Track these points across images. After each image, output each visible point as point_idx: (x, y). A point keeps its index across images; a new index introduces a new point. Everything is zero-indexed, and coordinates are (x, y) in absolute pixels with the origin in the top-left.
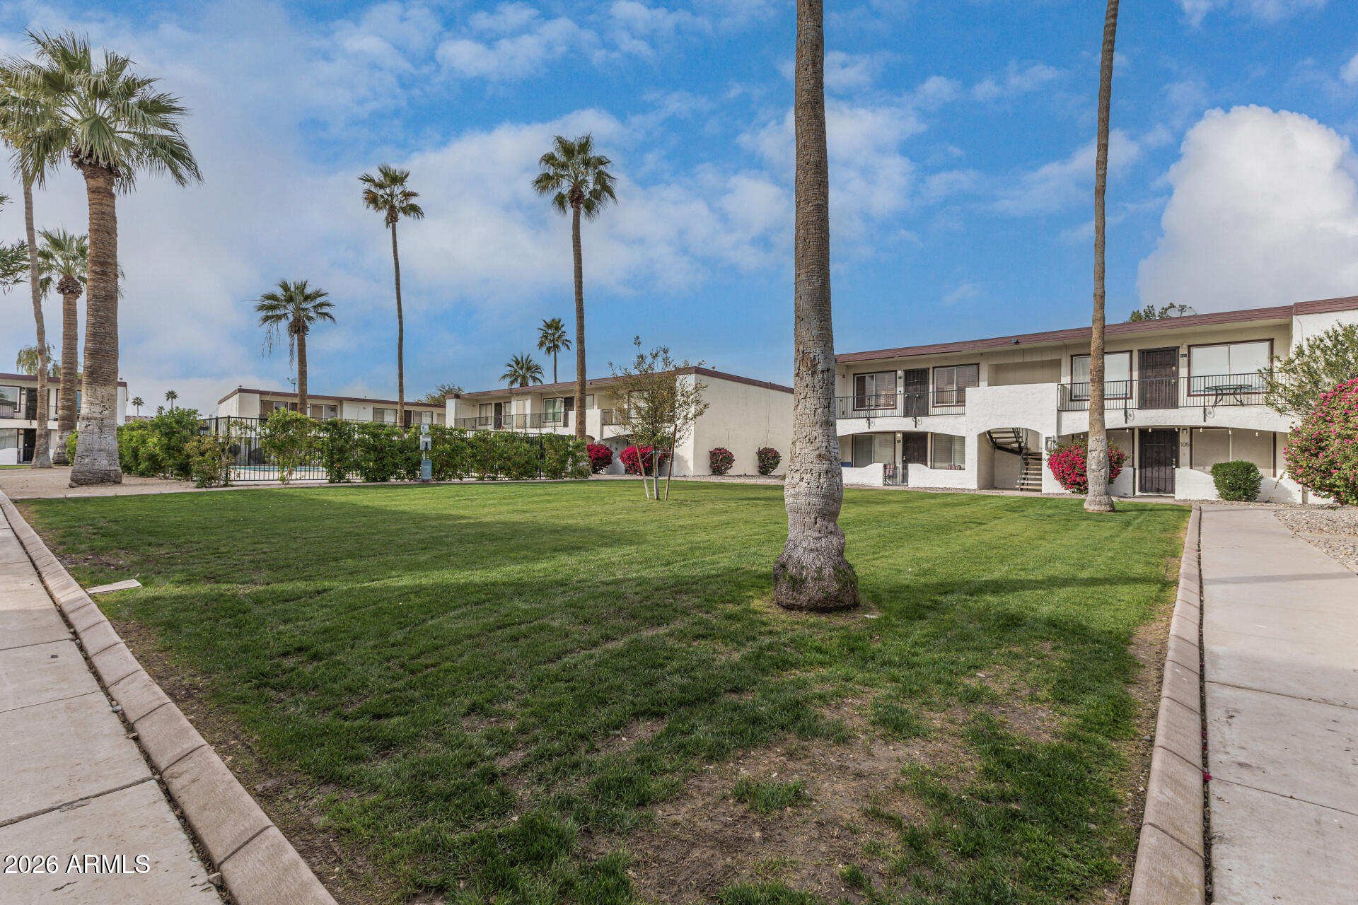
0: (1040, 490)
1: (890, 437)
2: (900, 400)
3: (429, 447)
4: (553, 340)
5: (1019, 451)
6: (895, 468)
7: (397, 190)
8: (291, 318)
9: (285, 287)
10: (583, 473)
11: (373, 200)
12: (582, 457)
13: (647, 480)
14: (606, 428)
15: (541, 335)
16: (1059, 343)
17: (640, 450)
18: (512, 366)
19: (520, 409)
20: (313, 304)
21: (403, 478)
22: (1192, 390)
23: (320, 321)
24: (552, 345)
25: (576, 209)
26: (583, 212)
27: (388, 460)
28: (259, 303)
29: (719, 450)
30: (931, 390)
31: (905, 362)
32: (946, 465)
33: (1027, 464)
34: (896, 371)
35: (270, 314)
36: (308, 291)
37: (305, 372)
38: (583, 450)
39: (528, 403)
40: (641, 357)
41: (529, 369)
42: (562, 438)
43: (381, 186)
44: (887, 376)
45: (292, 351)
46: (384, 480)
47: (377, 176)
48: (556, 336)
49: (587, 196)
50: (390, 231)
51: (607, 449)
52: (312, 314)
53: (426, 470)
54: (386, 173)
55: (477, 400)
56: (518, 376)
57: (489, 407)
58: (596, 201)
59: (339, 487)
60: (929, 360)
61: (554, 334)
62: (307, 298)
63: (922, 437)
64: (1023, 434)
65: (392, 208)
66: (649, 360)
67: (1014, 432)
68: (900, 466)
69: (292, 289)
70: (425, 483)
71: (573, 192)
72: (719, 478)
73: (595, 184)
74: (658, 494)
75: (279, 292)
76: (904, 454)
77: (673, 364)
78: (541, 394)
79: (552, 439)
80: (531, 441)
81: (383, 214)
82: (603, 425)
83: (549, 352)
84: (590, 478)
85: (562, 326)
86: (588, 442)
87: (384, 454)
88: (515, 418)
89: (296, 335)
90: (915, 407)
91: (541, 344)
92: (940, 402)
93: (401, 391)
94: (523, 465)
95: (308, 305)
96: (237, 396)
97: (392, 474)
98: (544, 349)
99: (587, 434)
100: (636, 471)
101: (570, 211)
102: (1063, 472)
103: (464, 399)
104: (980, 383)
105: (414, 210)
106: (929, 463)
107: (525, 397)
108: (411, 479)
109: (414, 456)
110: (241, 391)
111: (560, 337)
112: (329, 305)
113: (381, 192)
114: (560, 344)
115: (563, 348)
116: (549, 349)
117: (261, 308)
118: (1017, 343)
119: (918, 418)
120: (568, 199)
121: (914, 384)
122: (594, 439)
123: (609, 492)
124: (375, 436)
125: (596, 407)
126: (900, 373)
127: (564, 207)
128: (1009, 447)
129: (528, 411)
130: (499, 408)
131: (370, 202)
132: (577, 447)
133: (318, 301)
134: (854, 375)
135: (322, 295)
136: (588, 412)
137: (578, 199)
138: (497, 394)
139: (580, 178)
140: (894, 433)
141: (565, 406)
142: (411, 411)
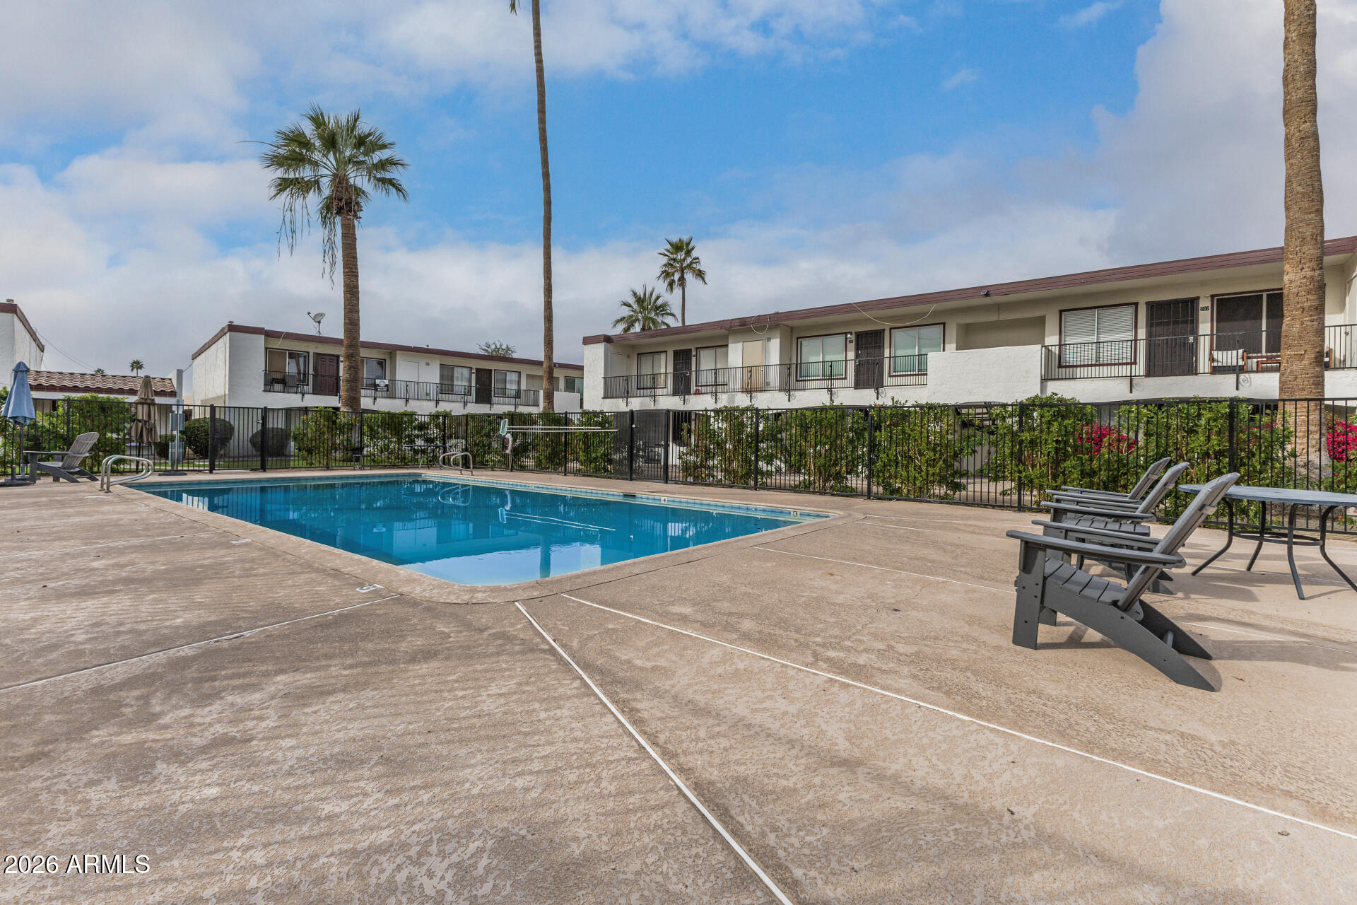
4: (682, 270)
9: (319, 120)
18: (631, 306)
20: (367, 161)
23: (379, 196)
35: (290, 174)
39: (775, 344)
48: (686, 263)
55: (634, 347)
57: (663, 356)
61: (683, 261)
69: (333, 125)
89: (337, 220)
96: (226, 338)
107: (764, 334)
110: (232, 328)
111: (690, 264)
112: (395, 164)
141: (857, 349)
142: (490, 371)
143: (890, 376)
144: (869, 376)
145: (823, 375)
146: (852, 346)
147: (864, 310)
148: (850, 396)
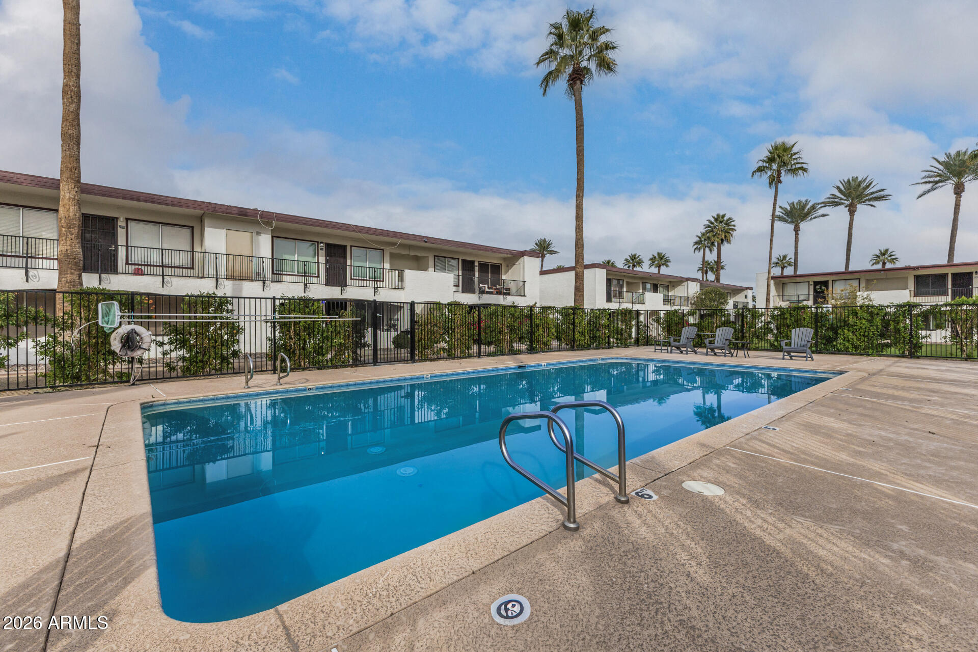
143: (351, 279)
144: (336, 277)
145: (298, 272)
146: (322, 253)
147: (360, 232)
148: (321, 291)
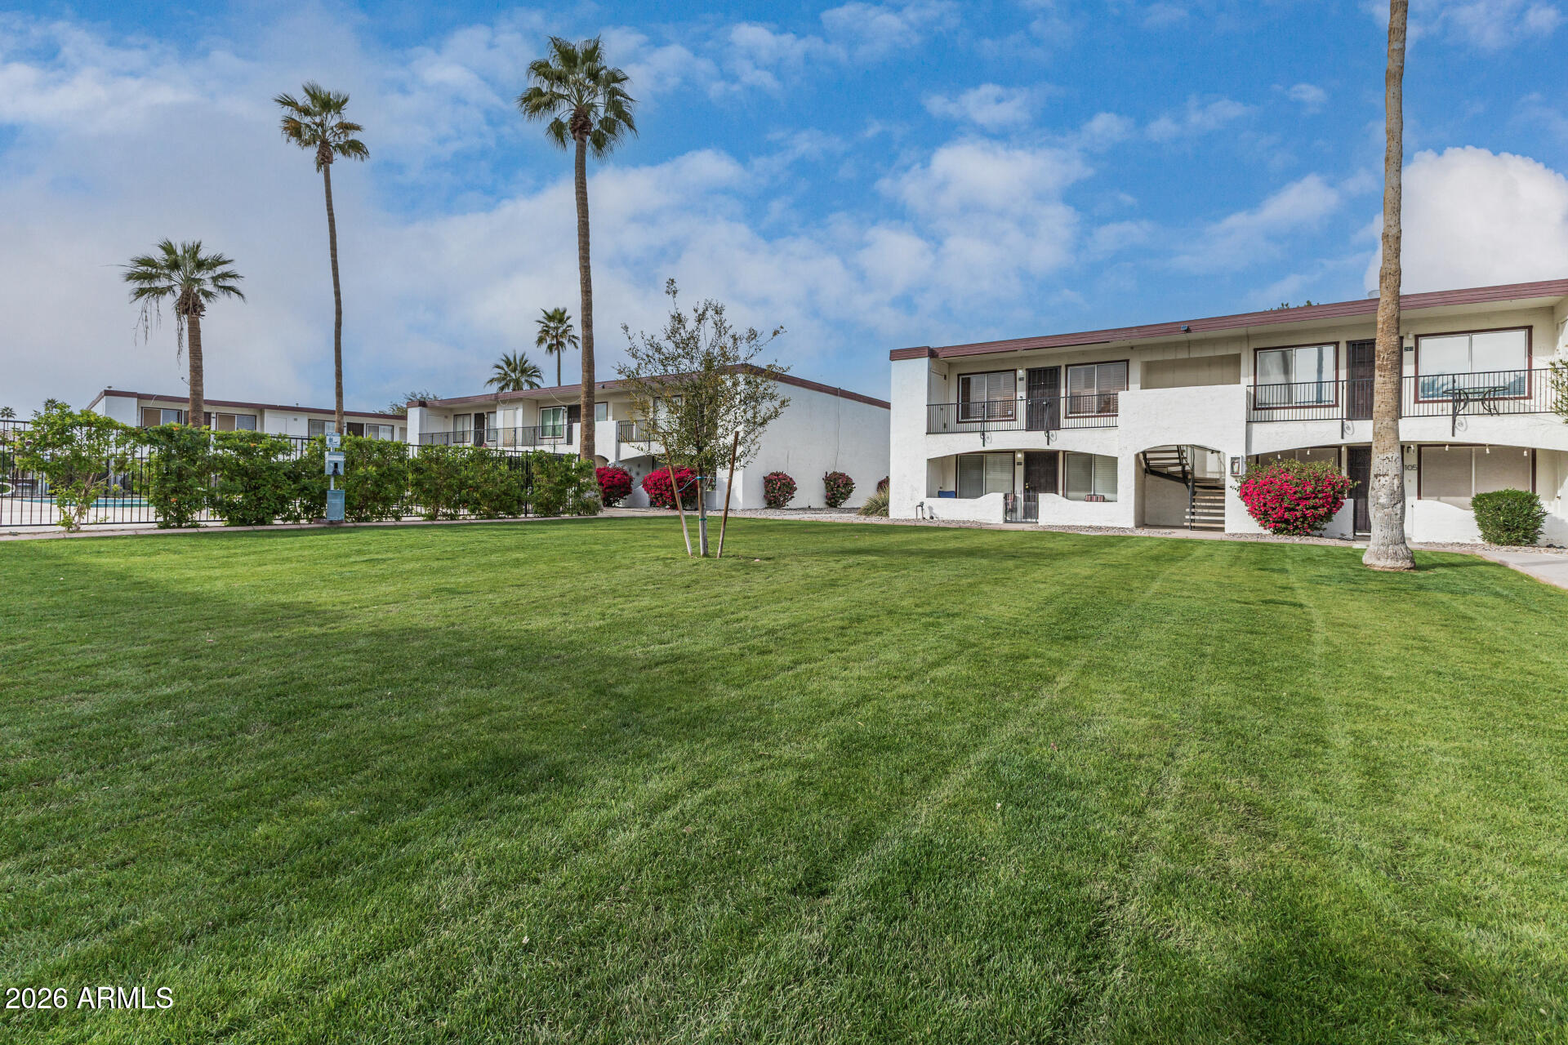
0: (1222, 529)
1: (1010, 456)
2: (1022, 408)
3: (341, 470)
4: (556, 336)
5: (1184, 477)
6: (1015, 498)
7: (332, 121)
8: (178, 291)
9: (168, 249)
10: (589, 508)
11: (294, 130)
12: (588, 484)
13: (687, 517)
14: (624, 446)
15: (540, 329)
16: (1241, 331)
17: (675, 474)
18: (502, 368)
19: (508, 422)
20: (211, 274)
21: (297, 518)
22: (1420, 394)
23: (223, 299)
24: (555, 342)
25: (581, 142)
26: (590, 149)
27: (267, 491)
28: (128, 270)
29: (777, 474)
30: (1063, 394)
31: (1027, 358)
32: (1083, 494)
33: (1194, 493)
34: (1015, 370)
35: (146, 285)
36: (202, 255)
37: (200, 367)
38: (590, 475)
39: (520, 412)
40: (678, 319)
41: (523, 371)
42: (559, 458)
43: (306, 112)
44: (1002, 376)
45: (180, 335)
46: (261, 522)
47: (303, 99)
48: (560, 331)
49: (596, 127)
50: (321, 175)
51: (625, 473)
52: (209, 287)
53: (335, 507)
54: (313, 94)
55: (451, 410)
56: (510, 381)
57: (467, 418)
58: (609, 135)
59: (178, 535)
60: (1060, 356)
61: (556, 328)
62: (200, 265)
63: (1052, 457)
64: (1188, 454)
65: (325, 144)
66: (691, 325)
67: (1178, 451)
68: (1020, 496)
69: (180, 252)
70: (335, 527)
71: (576, 117)
72: (778, 512)
73: (606, 111)
74: (706, 547)
75: (159, 255)
76: (1026, 480)
77: (731, 332)
78: (537, 401)
79: (543, 460)
80: (513, 463)
81: (312, 152)
82: (619, 441)
83: (551, 351)
84: (600, 515)
85: (568, 318)
86: (599, 465)
87: (260, 481)
88: (501, 433)
89: (186, 316)
90: (1043, 417)
91: (540, 341)
92: (1075, 409)
93: (339, 395)
94: (498, 496)
95: (206, 275)
96: (103, 400)
97: (276, 512)
98: (544, 346)
99: (597, 453)
100: (664, 504)
101: (572, 146)
102: (1265, 505)
103: (433, 408)
104: (1130, 386)
105: (356, 147)
106: (1061, 492)
107: (515, 406)
108: (310, 520)
109: (316, 484)
110: (109, 392)
111: (565, 331)
112: (235, 276)
113: (307, 120)
114: (565, 341)
115: (569, 347)
116: (550, 347)
117: (131, 277)
118: (1188, 331)
119: (1051, 432)
120: (569, 131)
121: (1039, 387)
122: (607, 460)
123: (626, 541)
124: (247, 452)
125: (610, 418)
126: (1021, 373)
127: (562, 140)
128: (1165, 471)
129: (519, 424)
130: (480, 419)
131: (291, 134)
132: (580, 470)
133: (219, 270)
134: (959, 375)
135: (225, 262)
136: (598, 425)
137: (583, 127)
138: (478, 401)
139: (585, 100)
140: (1013, 452)
141: (569, 417)
142: (363, 425)
